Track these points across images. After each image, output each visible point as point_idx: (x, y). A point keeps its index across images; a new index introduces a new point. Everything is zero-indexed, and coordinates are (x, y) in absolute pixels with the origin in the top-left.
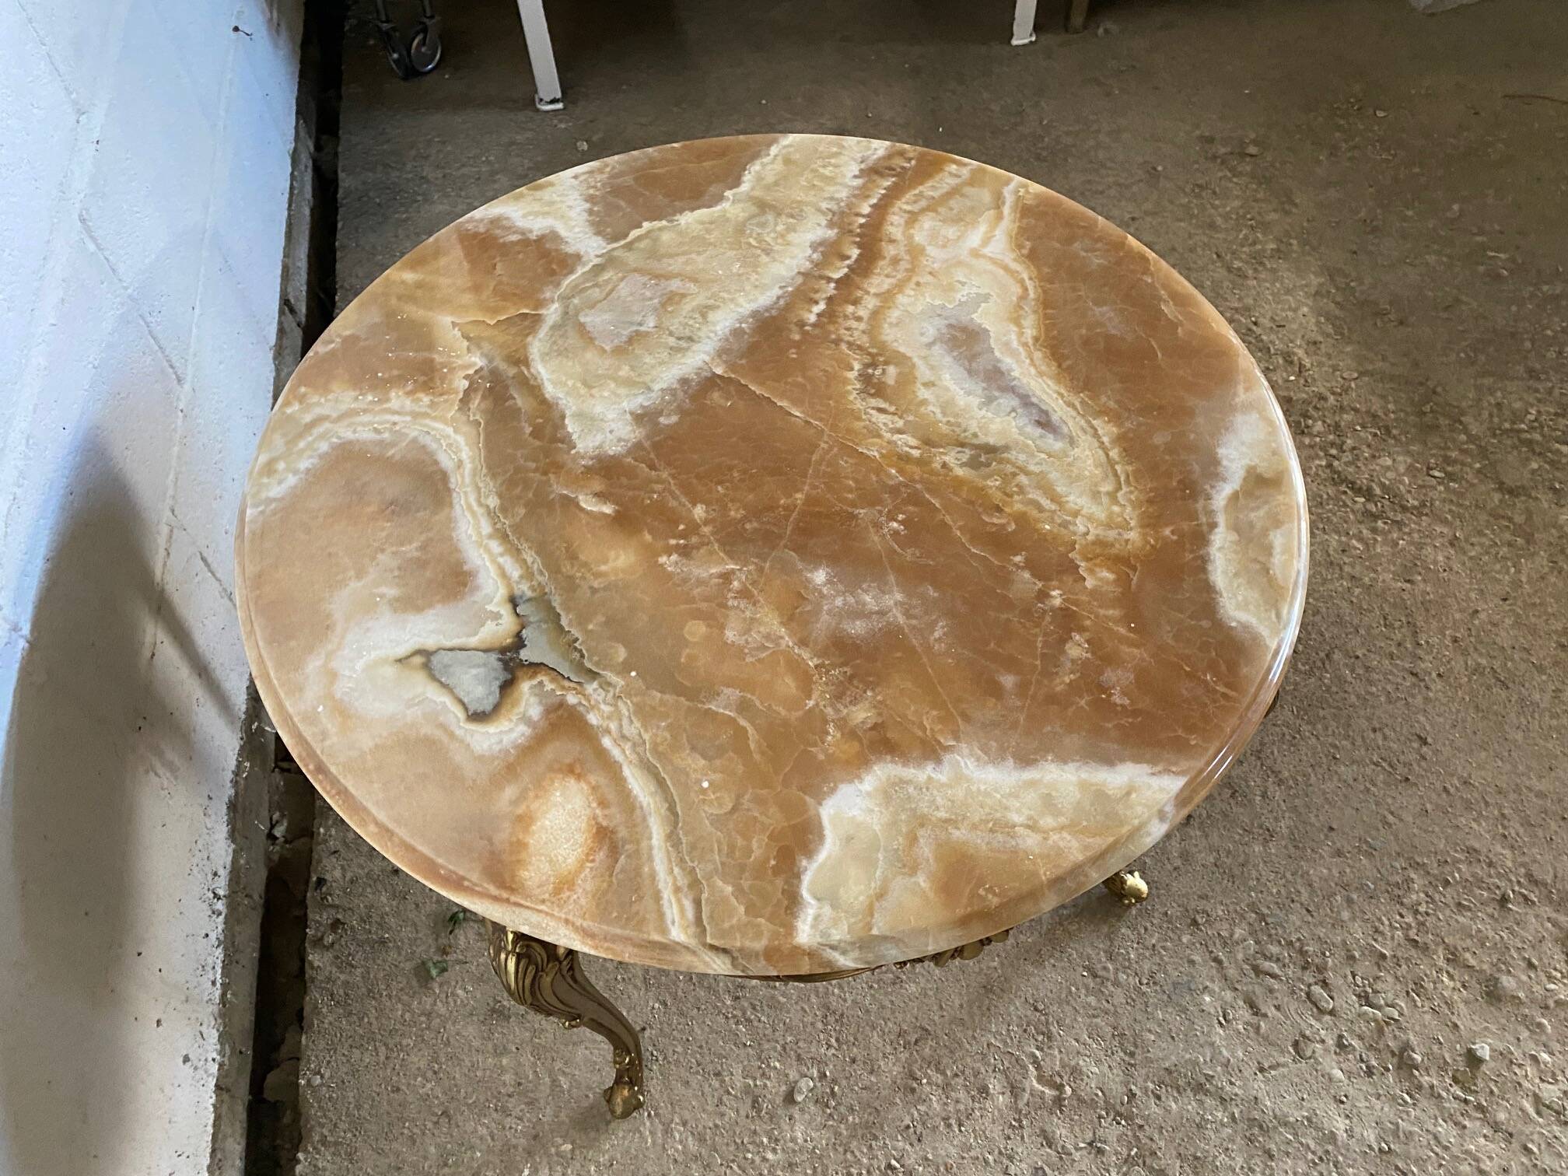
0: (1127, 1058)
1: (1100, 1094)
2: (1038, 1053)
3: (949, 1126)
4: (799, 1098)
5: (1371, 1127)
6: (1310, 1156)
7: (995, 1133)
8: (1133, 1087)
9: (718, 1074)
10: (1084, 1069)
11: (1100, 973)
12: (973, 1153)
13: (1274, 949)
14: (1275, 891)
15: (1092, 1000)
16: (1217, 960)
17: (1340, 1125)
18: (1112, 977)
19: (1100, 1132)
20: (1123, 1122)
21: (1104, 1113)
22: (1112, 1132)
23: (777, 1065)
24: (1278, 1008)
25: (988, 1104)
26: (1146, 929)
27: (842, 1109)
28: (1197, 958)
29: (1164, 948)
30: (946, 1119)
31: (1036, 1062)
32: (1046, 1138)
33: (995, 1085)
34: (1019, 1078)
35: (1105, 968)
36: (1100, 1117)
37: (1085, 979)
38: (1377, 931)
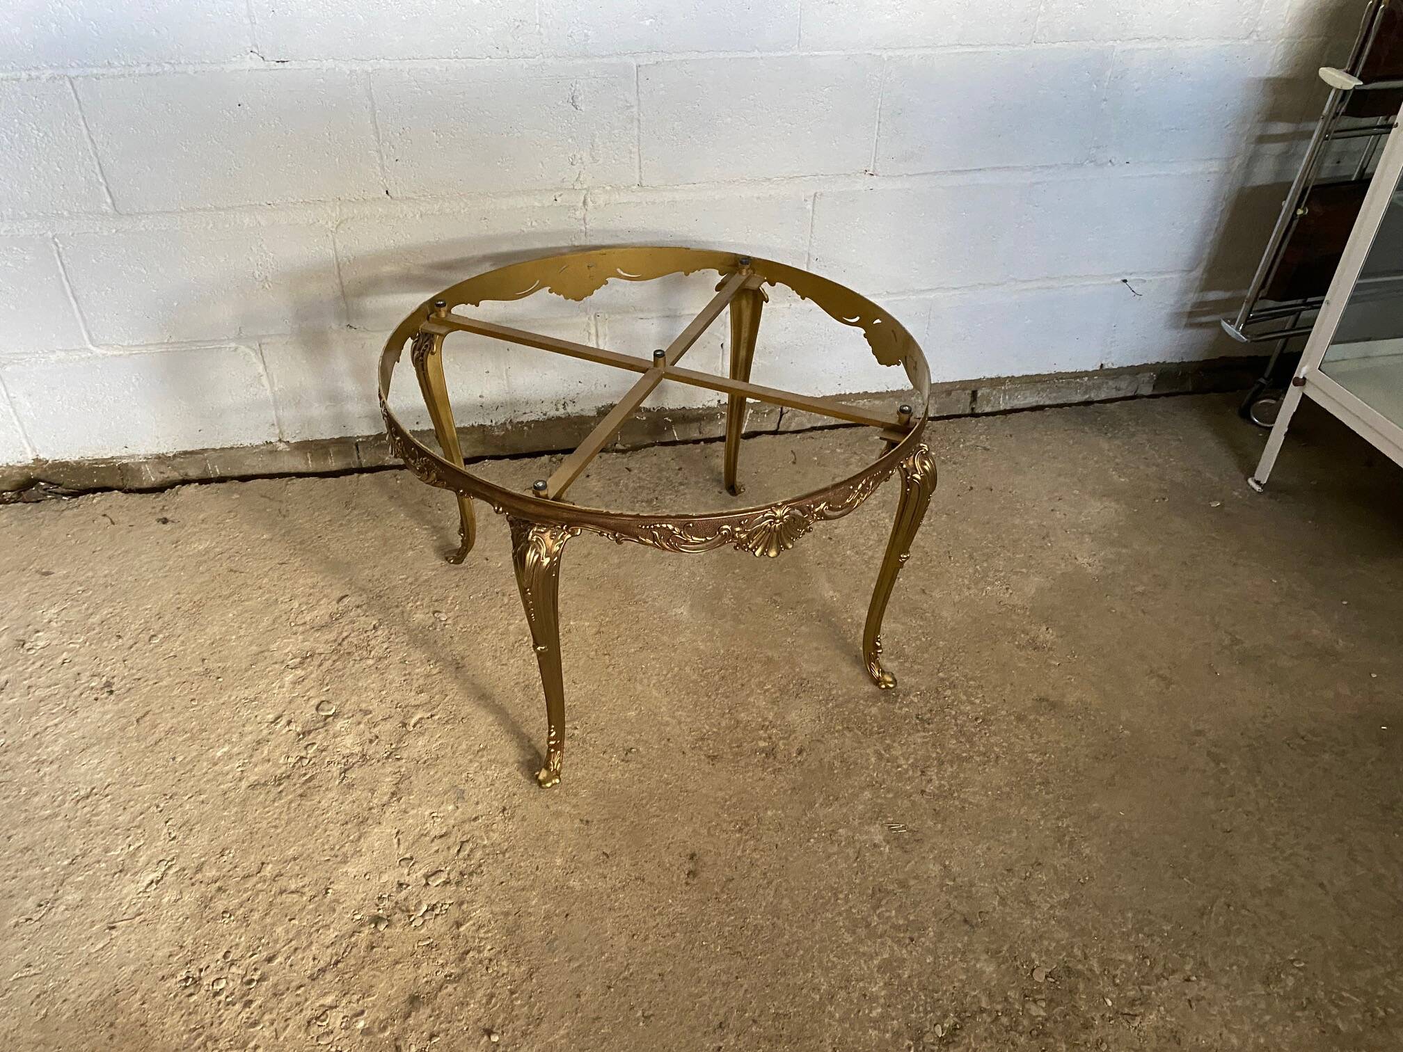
0: (422, 761)
1: (406, 744)
2: (437, 717)
3: (405, 675)
4: (436, 615)
5: (345, 888)
6: (337, 847)
7: (397, 696)
8: (404, 761)
9: (457, 586)
10: (421, 738)
11: (480, 753)
12: (387, 685)
13: (478, 854)
14: (522, 864)
15: (464, 746)
16: (476, 819)
17: (351, 869)
18: (477, 759)
19: (383, 743)
20: (386, 755)
21: (393, 746)
22: (382, 749)
23: (457, 608)
24: (437, 851)
25: (413, 693)
26: (506, 782)
27: (427, 633)
28: (480, 807)
29: (491, 790)
30: (409, 674)
31: (432, 716)
32: (386, 719)
33: (424, 697)
34: (425, 708)
35: (482, 756)
36: (391, 744)
37: (477, 746)
38: (480, 927)
